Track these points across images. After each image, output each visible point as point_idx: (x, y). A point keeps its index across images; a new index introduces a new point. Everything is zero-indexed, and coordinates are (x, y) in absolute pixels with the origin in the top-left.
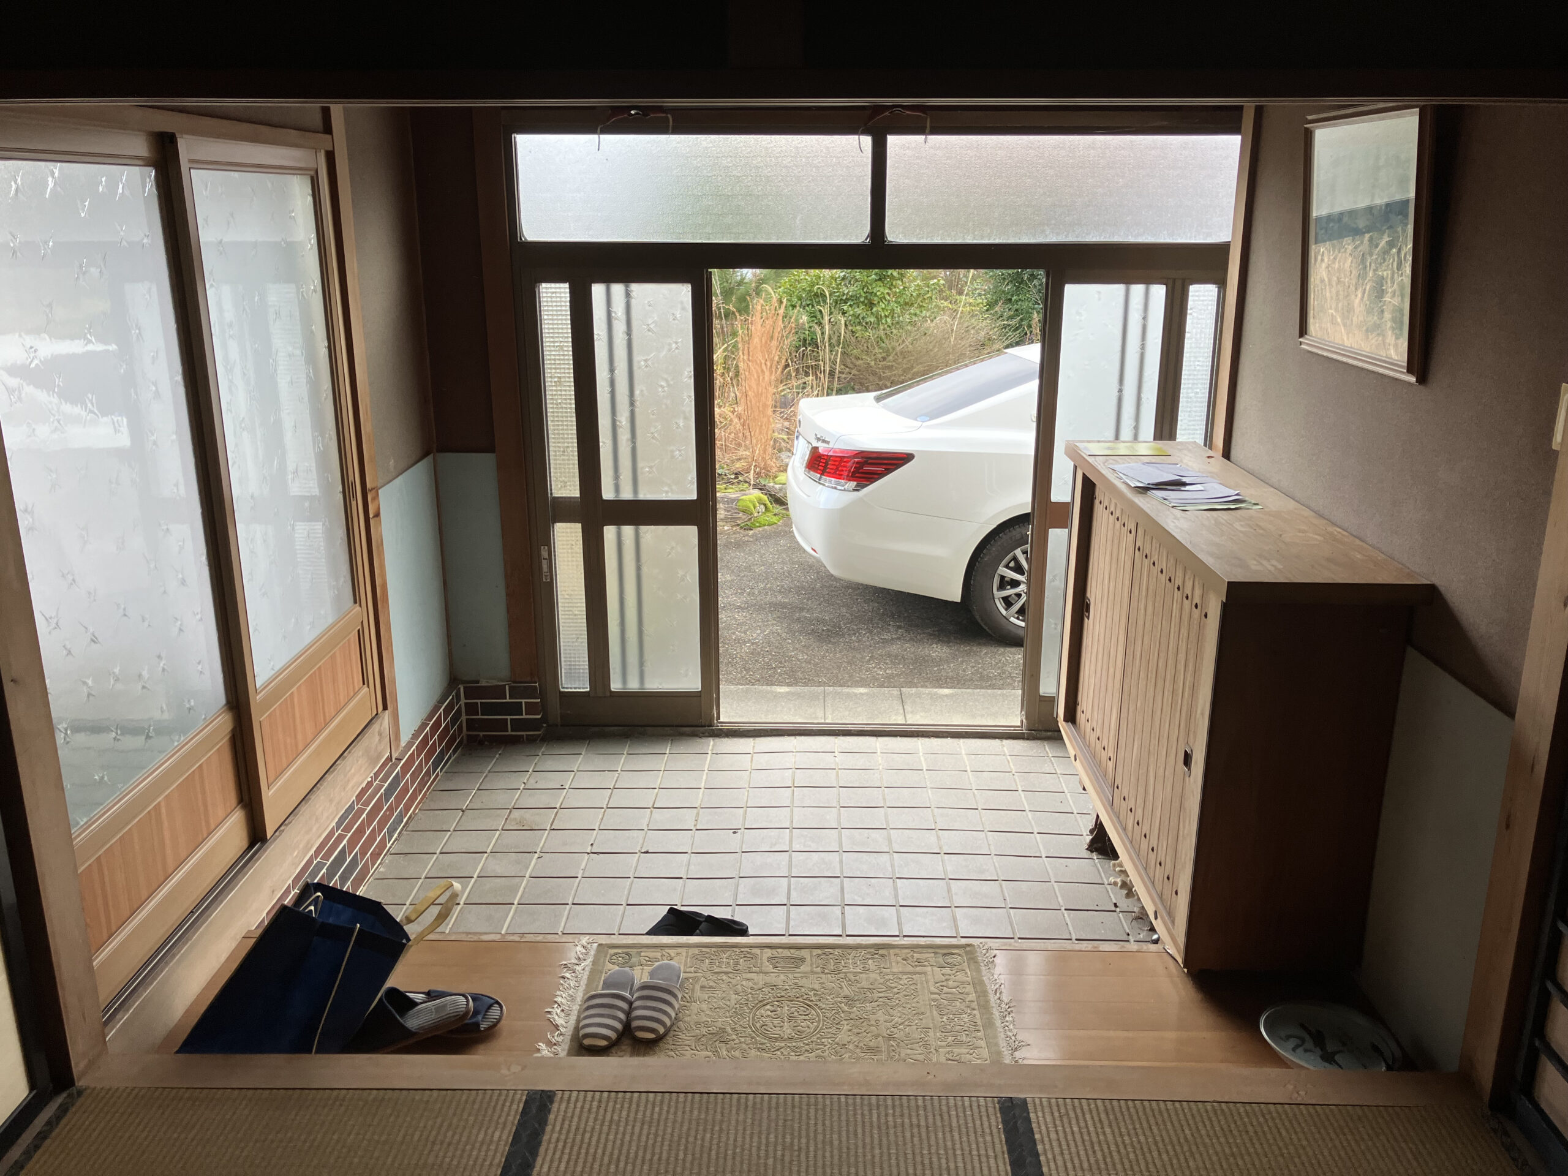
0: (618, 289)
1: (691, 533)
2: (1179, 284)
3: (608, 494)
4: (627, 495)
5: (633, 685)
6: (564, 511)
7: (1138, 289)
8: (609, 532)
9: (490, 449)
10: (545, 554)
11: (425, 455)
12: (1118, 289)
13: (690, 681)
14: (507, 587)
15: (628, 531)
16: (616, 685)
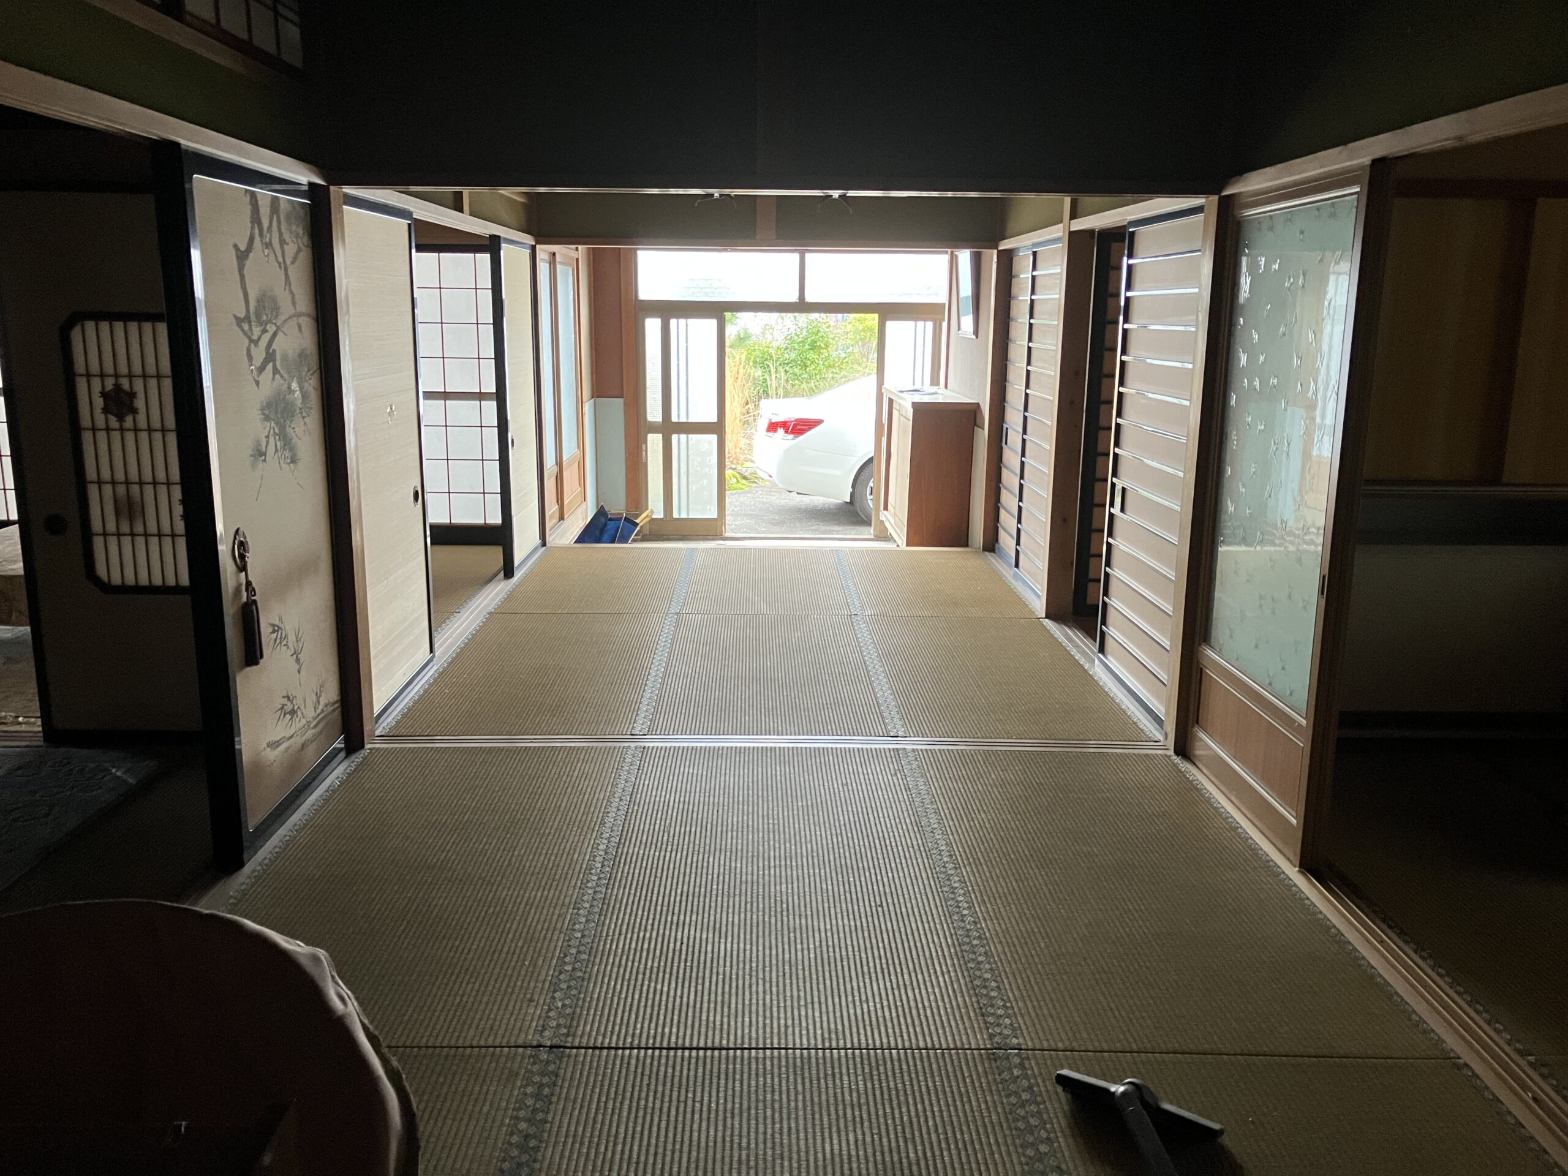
0: (682, 321)
1: (714, 438)
2: (938, 322)
3: (674, 419)
4: (683, 419)
5: (684, 516)
6: (654, 428)
7: (920, 324)
8: (675, 437)
9: (621, 397)
10: (644, 448)
11: (592, 398)
12: (912, 323)
13: (711, 512)
14: (626, 464)
15: (683, 437)
16: (676, 516)
